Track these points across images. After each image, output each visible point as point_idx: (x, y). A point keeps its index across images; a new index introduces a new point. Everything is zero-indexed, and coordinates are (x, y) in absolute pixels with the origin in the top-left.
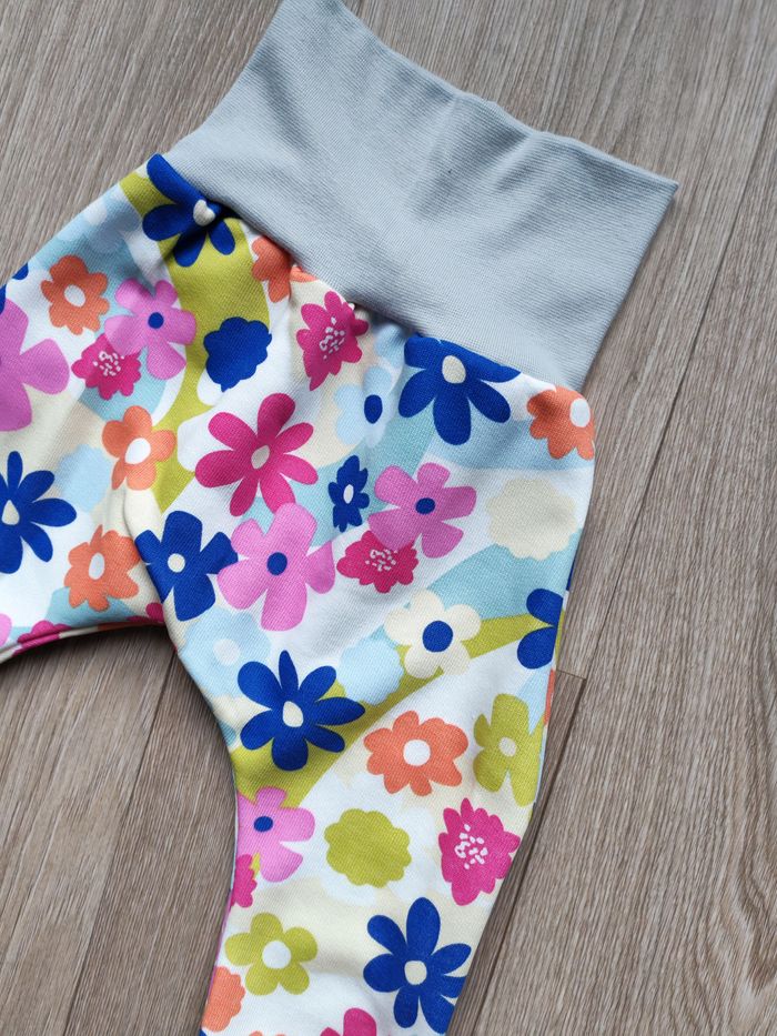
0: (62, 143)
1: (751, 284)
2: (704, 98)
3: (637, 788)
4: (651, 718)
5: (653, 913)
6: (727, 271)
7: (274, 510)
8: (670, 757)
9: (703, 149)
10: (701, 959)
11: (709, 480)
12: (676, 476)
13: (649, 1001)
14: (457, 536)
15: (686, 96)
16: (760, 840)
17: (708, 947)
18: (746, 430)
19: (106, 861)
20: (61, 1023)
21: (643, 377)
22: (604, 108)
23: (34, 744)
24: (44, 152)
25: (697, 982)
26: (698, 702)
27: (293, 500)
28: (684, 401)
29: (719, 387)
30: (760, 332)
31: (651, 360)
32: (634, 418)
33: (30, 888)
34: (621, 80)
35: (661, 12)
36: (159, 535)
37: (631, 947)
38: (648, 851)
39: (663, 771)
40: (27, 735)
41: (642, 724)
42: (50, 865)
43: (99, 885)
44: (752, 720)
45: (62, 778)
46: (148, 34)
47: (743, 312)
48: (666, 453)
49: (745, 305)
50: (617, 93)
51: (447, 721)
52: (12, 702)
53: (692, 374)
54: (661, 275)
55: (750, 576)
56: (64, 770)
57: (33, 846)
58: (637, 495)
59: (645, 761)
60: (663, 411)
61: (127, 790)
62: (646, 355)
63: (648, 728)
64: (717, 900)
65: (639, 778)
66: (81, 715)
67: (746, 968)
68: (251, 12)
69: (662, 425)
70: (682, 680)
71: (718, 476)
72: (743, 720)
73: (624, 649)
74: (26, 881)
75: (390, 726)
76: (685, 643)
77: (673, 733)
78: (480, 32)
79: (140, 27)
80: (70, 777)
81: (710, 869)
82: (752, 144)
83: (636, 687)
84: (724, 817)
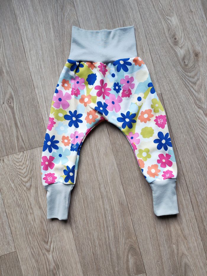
0: (51, 68)
1: (150, 33)
2: (130, 14)
3: (176, 102)
4: (172, 93)
5: (188, 116)
6: (146, 33)
7: (109, 96)
8: (177, 96)
9: (134, 20)
10: (198, 119)
11: (160, 59)
12: (156, 61)
13: (195, 128)
14: (134, 85)
15: (128, 15)
16: (195, 99)
17: (198, 117)
18: (161, 50)
19: (114, 158)
20: (122, 186)
21: (144, 51)
22: (119, 22)
23: (95, 149)
24: (49, 70)
25: (200, 122)
26: (176, 87)
27: (110, 94)
28: (151, 51)
29: (154, 47)
30: (155, 37)
31: (144, 49)
32: (146, 57)
33: (106, 170)
34: (119, 18)
35: (119, 7)
36: (97, 106)
37: (188, 123)
38: (183, 109)
39: (178, 98)
40: (93, 149)
41: (171, 94)
42: (107, 164)
43: (115, 163)
44: (184, 85)
45: (101, 151)
46: (54, 47)
47: (151, 36)
48: (153, 59)
49: (151, 35)
50: (119, 20)
51: (147, 109)
52: (88, 146)
53: (150, 47)
54: (139, 38)
55: (173, 67)
56: (101, 150)
57: (103, 163)
58: (153, 66)
59: (175, 98)
60: (149, 54)
61: (111, 147)
62: (143, 49)
63: (173, 94)
64: (195, 110)
65: (175, 101)
66: (99, 141)
67: (204, 116)
68: (66, 36)
69: (150, 56)
70: (173, 86)
71: (161, 58)
72: (183, 85)
73: (163, 86)
74: (105, 169)
75: (140, 115)
76: (170, 80)
77: (176, 93)
78: (98, 22)
79: (52, 46)
80: (102, 150)
81: (191, 106)
82: (139, 16)
83: (168, 90)
84: (189, 99)
